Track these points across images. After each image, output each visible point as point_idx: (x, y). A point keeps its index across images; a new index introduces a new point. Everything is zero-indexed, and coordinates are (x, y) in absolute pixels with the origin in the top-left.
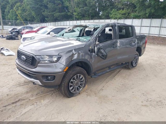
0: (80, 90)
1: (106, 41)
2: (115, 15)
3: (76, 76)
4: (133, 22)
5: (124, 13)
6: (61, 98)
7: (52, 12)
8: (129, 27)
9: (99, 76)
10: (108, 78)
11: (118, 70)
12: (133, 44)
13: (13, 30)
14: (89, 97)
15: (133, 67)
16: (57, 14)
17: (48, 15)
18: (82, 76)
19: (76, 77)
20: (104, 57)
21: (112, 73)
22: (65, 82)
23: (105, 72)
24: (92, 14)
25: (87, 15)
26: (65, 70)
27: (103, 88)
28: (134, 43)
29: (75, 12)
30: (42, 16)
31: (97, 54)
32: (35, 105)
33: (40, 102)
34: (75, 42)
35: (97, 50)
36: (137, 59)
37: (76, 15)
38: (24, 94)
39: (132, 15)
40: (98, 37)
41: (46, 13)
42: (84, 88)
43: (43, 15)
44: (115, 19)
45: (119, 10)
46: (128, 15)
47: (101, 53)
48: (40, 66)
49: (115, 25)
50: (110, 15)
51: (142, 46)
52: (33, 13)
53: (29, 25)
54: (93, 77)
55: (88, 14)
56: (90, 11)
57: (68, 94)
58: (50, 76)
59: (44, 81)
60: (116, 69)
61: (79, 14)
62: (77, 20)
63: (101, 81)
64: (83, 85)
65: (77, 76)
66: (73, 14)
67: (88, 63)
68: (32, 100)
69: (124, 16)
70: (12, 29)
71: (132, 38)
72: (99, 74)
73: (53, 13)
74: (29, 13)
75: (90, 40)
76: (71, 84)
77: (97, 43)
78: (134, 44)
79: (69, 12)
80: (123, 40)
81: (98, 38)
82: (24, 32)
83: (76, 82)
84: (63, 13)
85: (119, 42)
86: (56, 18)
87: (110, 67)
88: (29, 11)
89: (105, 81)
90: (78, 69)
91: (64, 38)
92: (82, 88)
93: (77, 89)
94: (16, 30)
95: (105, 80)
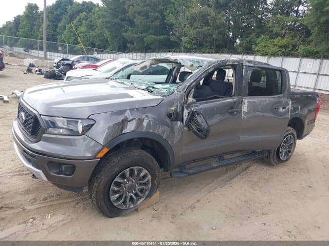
0: (139, 202)
1: (215, 98)
2: (265, 47)
3: (130, 170)
4: (302, 65)
5: (285, 45)
6: (92, 216)
7: (141, 33)
8: (277, 72)
9: (190, 174)
10: (215, 182)
11: (244, 165)
12: (281, 110)
13: (62, 62)
14: (155, 222)
15: (280, 161)
16: (149, 38)
17: (134, 38)
18: (145, 172)
19: (128, 173)
20: (203, 134)
21: (230, 169)
22: (101, 182)
23: (206, 168)
24: (217, 43)
25: (208, 44)
26: (101, 155)
27: (197, 205)
28: (283, 108)
29: (185, 35)
30: (122, 40)
31: (188, 125)
32: (29, 224)
33: (44, 219)
34: (140, 93)
35: (188, 116)
36: (290, 145)
37: (185, 43)
38: (21, 194)
39: (301, 48)
40: (193, 86)
41: (129, 34)
42: (148, 199)
43: (124, 38)
44: (263, 55)
45: (274, 38)
46: (293, 50)
47: (198, 124)
48: (47, 140)
49: (243, 63)
50: (254, 46)
51: (305, 117)
52: (107, 34)
53: (96, 55)
54: (174, 175)
55: (210, 41)
56: (214, 36)
57: (106, 209)
58: (64, 164)
59: (52, 174)
60: (240, 162)
61: (193, 40)
62: (187, 52)
63: (197, 187)
64: (147, 193)
65: (132, 172)
66: (181, 40)
67: (162, 143)
68: (30, 211)
69: (284, 50)
70: (61, 59)
71: (280, 97)
72: (191, 171)
73: (142, 35)
74: (100, 32)
75: (174, 91)
76: (116, 189)
77: (191, 99)
78: (284, 110)
79: (174, 34)
80: (257, 100)
81: (193, 90)
82: (77, 65)
83: (129, 184)
84: (162, 37)
85: (247, 104)
86: (147, 44)
87: (222, 157)
88: (100, 30)
89: (208, 187)
90: (137, 153)
91: (123, 83)
92: (142, 199)
93: (130, 201)
94: (66, 62)
95: (208, 184)
